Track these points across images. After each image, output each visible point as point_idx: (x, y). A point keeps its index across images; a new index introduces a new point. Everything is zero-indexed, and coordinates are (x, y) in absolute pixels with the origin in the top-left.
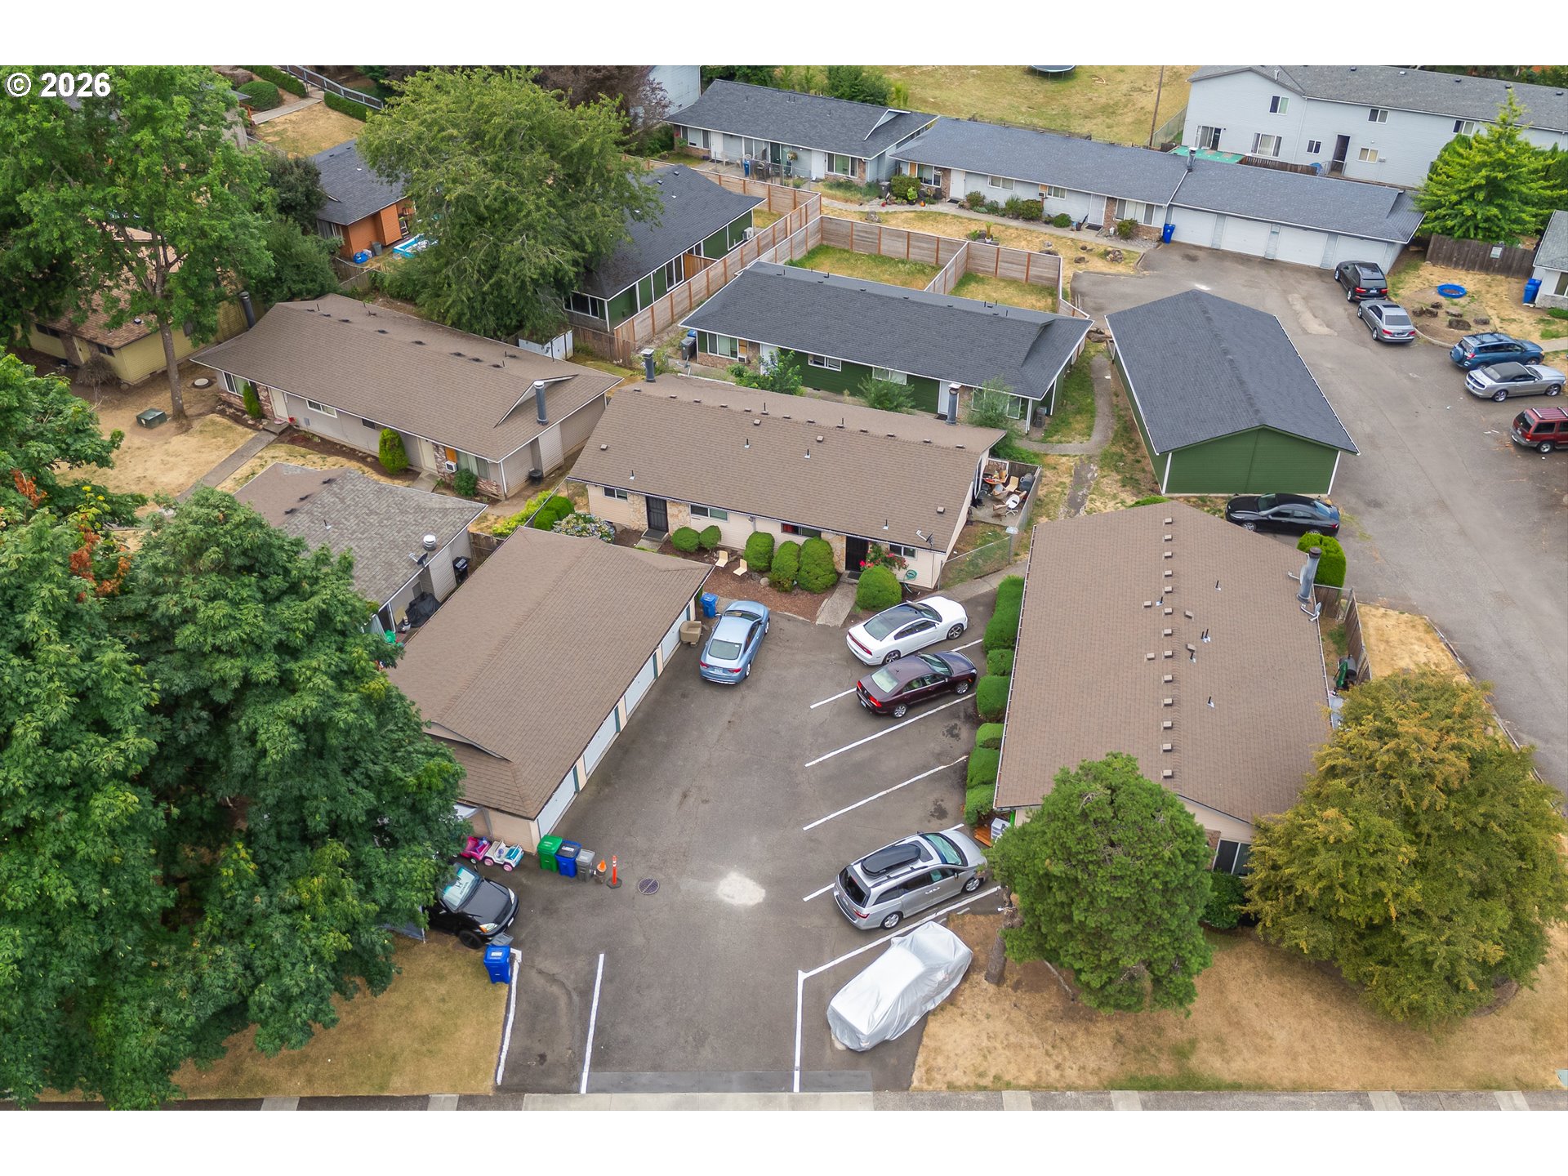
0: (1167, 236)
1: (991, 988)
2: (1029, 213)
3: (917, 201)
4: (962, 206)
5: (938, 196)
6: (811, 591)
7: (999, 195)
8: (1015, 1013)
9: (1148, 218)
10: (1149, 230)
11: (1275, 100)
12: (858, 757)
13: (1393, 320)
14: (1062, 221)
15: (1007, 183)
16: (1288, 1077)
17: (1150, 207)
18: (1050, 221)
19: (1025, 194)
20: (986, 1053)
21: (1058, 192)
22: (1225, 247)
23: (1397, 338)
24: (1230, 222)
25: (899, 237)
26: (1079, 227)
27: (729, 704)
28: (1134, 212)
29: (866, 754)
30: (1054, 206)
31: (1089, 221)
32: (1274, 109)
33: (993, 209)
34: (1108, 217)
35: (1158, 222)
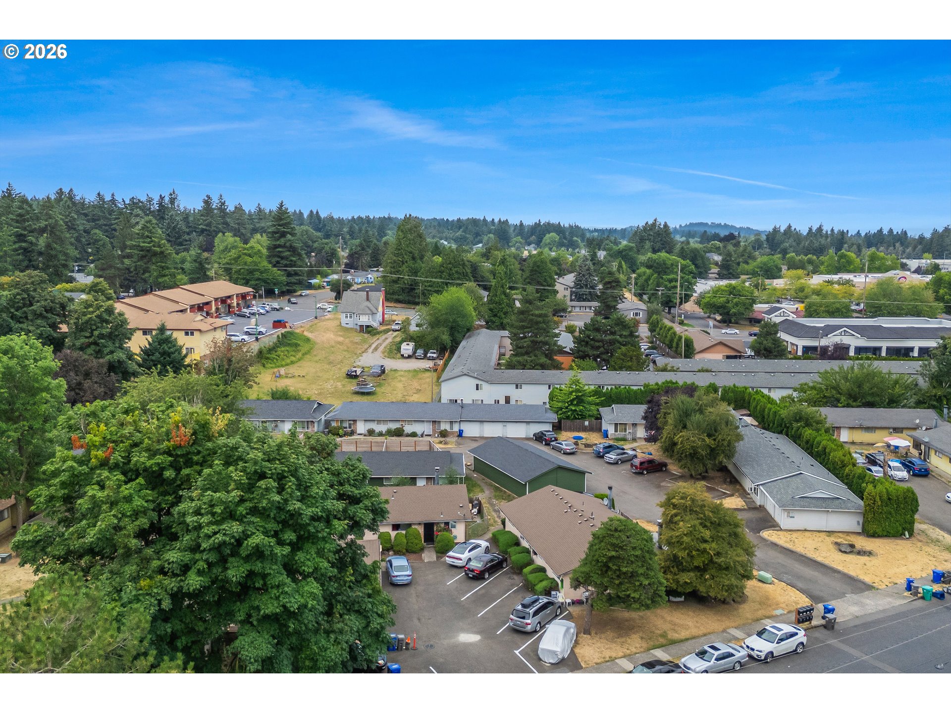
0: (460, 434)
1: (589, 636)
2: (399, 433)
3: (345, 435)
4: (365, 435)
5: (352, 433)
6: (414, 552)
7: (383, 428)
8: (602, 640)
9: (451, 428)
10: (453, 433)
11: (477, 385)
12: (481, 592)
13: (566, 445)
14: (414, 435)
15: (385, 421)
16: (701, 633)
17: (451, 423)
18: (408, 435)
19: (393, 426)
20: (601, 652)
21: (410, 422)
22: (485, 436)
23: (571, 451)
24: (485, 424)
25: (352, 443)
26: (422, 436)
27: (412, 590)
28: (444, 426)
29: (483, 591)
30: (408, 429)
31: (425, 433)
32: (477, 389)
33: (381, 434)
34: (434, 430)
35: (456, 428)
